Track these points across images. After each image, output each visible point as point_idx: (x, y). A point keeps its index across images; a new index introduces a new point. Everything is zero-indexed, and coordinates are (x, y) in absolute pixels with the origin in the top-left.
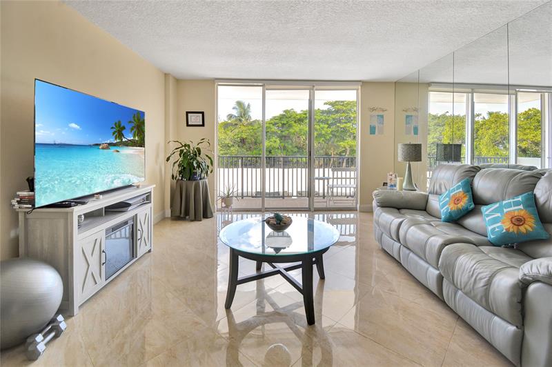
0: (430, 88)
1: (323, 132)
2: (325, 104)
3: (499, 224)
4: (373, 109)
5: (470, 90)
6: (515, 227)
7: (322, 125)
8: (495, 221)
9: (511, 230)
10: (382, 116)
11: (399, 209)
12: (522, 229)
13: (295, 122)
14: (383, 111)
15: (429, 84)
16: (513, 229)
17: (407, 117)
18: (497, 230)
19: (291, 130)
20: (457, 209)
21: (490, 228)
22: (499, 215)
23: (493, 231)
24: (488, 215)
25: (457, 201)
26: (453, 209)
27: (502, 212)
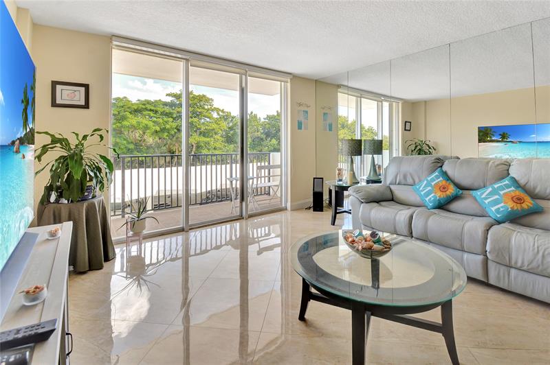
0: (339, 90)
1: (168, 126)
2: (167, 95)
3: (502, 204)
4: (300, 105)
5: (359, 95)
6: (518, 205)
7: (165, 119)
8: (496, 202)
9: (515, 208)
10: (307, 112)
11: (377, 202)
12: (525, 206)
13: (131, 113)
14: (308, 107)
15: (339, 86)
16: (517, 207)
17: (325, 114)
18: (501, 209)
19: (125, 123)
20: (447, 196)
21: (493, 209)
22: (497, 197)
23: (497, 210)
24: (486, 199)
25: (443, 189)
26: (442, 196)
27: (499, 194)
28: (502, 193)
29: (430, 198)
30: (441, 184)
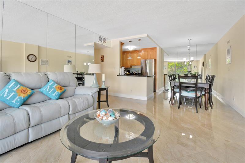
3: (57, 92)
20: (28, 95)
21: (54, 95)
22: (53, 89)
23: (56, 95)
24: (49, 91)
25: (24, 91)
26: (25, 96)
27: (53, 88)
28: (54, 87)
29: (17, 100)
30: (21, 89)
